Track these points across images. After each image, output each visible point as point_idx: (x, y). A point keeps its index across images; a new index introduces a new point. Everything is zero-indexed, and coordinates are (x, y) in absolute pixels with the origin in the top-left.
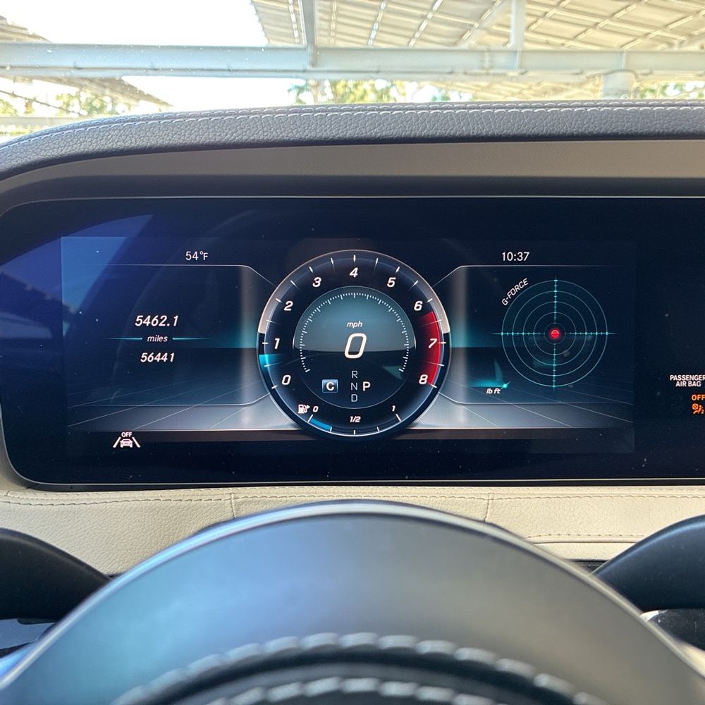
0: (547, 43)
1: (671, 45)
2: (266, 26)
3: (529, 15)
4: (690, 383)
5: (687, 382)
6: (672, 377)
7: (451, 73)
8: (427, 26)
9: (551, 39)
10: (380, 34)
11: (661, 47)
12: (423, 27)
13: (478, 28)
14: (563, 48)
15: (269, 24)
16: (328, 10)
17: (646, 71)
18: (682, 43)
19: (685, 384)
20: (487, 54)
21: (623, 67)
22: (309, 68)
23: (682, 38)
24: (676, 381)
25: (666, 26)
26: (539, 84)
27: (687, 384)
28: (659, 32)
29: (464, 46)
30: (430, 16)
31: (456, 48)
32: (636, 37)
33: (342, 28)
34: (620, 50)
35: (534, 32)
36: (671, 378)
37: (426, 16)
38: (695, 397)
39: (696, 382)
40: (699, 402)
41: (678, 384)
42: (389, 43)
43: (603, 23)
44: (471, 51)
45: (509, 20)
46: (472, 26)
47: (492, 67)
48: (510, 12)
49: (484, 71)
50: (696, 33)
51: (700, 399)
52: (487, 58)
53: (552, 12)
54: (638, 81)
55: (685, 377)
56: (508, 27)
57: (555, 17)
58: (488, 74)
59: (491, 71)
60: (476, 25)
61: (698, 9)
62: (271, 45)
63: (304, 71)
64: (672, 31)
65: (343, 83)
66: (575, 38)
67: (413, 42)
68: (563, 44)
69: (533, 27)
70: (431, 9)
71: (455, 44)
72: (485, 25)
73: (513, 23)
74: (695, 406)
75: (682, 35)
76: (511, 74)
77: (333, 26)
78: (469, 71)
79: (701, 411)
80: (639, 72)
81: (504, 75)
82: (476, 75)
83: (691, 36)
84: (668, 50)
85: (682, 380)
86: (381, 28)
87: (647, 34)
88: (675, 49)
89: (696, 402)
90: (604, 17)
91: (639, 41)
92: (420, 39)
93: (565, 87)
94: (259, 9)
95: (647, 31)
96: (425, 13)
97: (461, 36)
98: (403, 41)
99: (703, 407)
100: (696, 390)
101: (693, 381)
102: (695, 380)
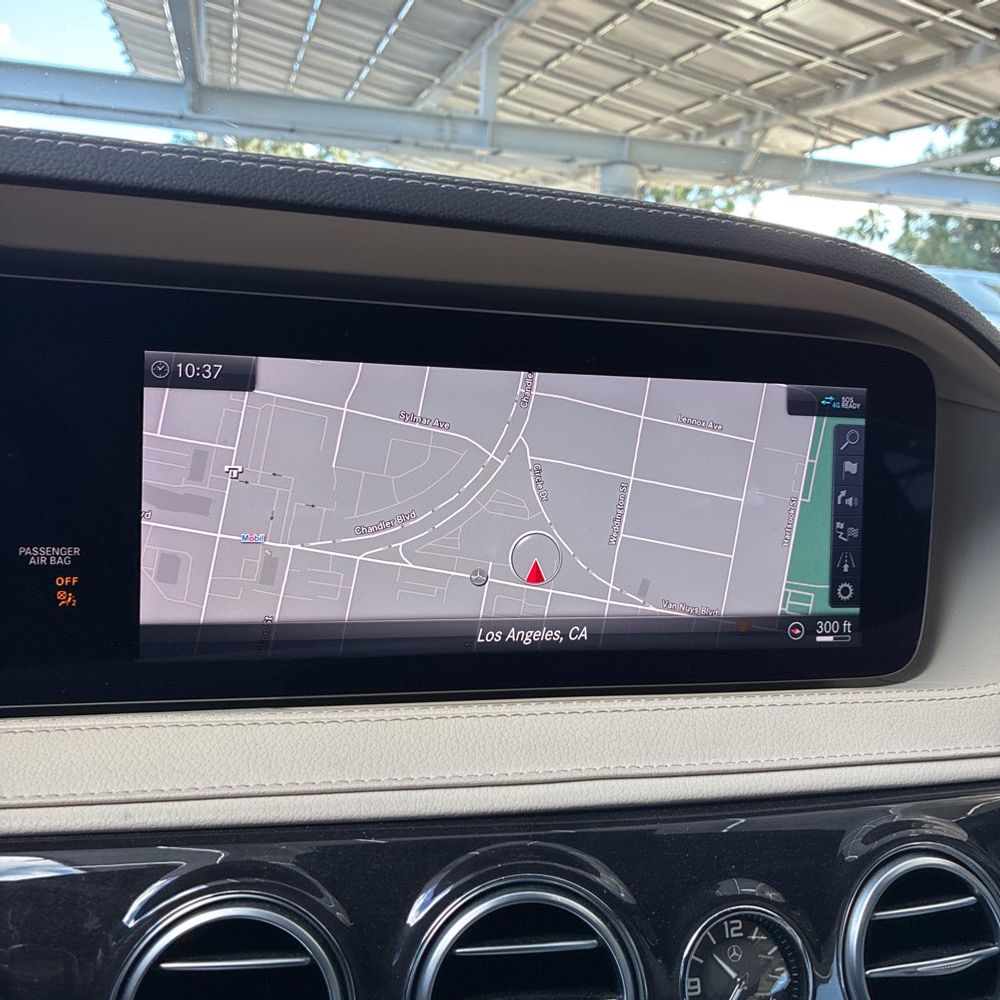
0: (531, 116)
1: (686, 135)
2: (130, 46)
3: (504, 75)
4: (52, 561)
5: (48, 558)
6: (22, 550)
7: (397, 142)
8: (369, 74)
9: (537, 112)
10: (303, 78)
11: (674, 137)
12: (363, 75)
13: (439, 85)
14: (552, 125)
15: (134, 44)
16: (226, 34)
17: (654, 167)
18: (699, 135)
19: (44, 561)
20: (447, 122)
21: (625, 157)
22: (189, 113)
23: (700, 129)
24: (29, 557)
25: (680, 110)
26: (524, 170)
27: (48, 561)
28: (671, 119)
29: (419, 108)
30: (373, 60)
31: (409, 109)
32: (644, 122)
33: (246, 63)
34: (623, 135)
35: (514, 99)
36: (21, 552)
37: (368, 61)
38: (60, 581)
39: (63, 557)
40: (67, 588)
41: (32, 561)
42: (318, 92)
43: (603, 98)
44: (426, 115)
45: (478, 79)
46: (432, 81)
47: (454, 140)
48: (479, 68)
49: (442, 145)
50: (716, 123)
51: (70, 584)
52: (447, 127)
53: (536, 76)
54: (644, 178)
55: (45, 551)
56: (477, 88)
57: (541, 83)
58: (447, 149)
59: (453, 146)
60: (437, 81)
61: (717, 93)
62: (136, 75)
63: (181, 118)
64: (689, 118)
65: (255, 142)
66: (567, 113)
67: (350, 95)
68: (553, 121)
69: (513, 92)
70: (373, 52)
71: (410, 104)
72: (447, 82)
73: (482, 84)
74: (61, 595)
75: (699, 124)
76: (479, 152)
77: (234, 58)
78: (422, 143)
79: (71, 602)
80: (645, 167)
81: (470, 152)
82: (432, 148)
83: (709, 126)
84: (683, 142)
85: (39, 555)
86: (304, 69)
87: (657, 120)
88: (692, 141)
89: (63, 588)
90: (603, 91)
91: (647, 127)
92: (360, 91)
93: (557, 177)
94: (120, 20)
95: (658, 115)
96: (365, 56)
97: (417, 94)
98: (337, 92)
99: (76, 596)
100: (62, 571)
101: (57, 557)
102: (61, 555)
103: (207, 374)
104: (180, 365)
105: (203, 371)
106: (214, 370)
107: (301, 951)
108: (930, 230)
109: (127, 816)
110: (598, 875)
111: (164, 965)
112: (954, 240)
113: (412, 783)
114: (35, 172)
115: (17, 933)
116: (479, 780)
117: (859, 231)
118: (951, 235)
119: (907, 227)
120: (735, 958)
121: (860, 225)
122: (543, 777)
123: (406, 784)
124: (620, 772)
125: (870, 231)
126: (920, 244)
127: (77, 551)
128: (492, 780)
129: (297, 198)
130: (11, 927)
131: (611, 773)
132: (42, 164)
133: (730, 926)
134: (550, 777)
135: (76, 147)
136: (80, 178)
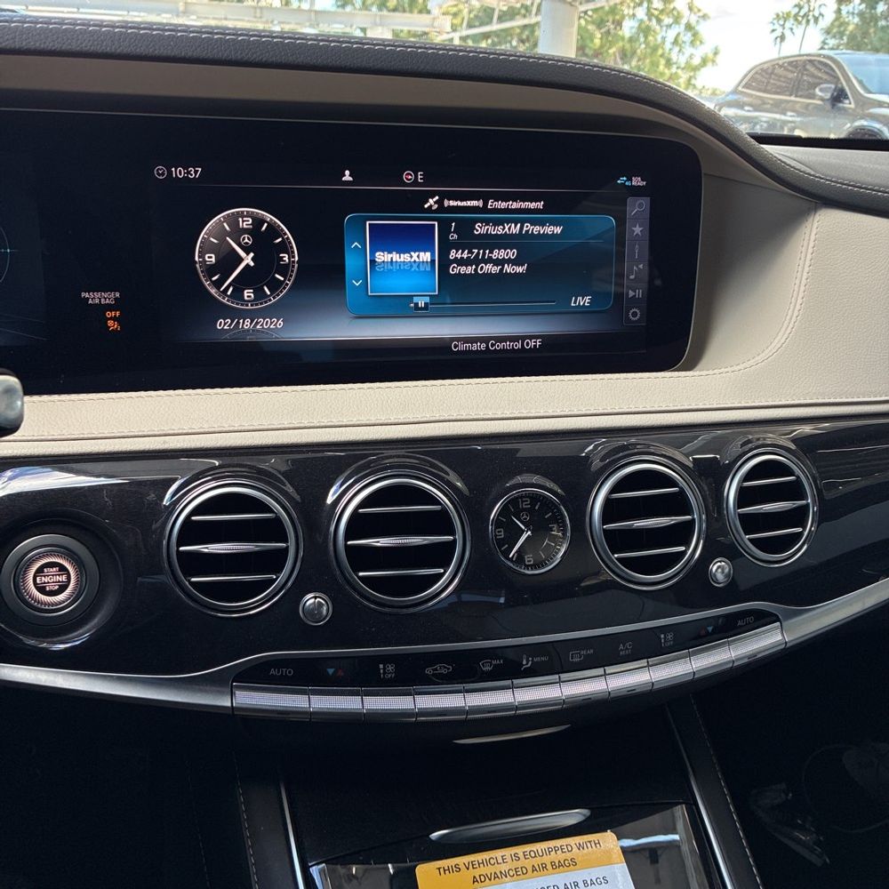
4: (103, 300)
5: (100, 299)
6: (83, 294)
19: (97, 301)
24: (88, 299)
27: (100, 301)
36: (83, 296)
38: (109, 314)
40: (114, 319)
41: (90, 302)
51: (115, 316)
55: (98, 295)
74: (110, 323)
79: (117, 328)
85: (94, 298)
89: (111, 318)
99: (119, 324)
100: (110, 307)
101: (106, 299)
102: (108, 298)
103: (191, 175)
104: (173, 169)
105: (189, 173)
106: (196, 172)
107: (270, 511)
108: (861, 14)
109: (165, 442)
110: (448, 475)
111: (193, 518)
112: (882, 23)
113: (332, 424)
114: (78, 49)
115: (110, 502)
116: (373, 422)
117: (796, 16)
118: (881, 18)
119: (839, 11)
120: (525, 519)
121: (797, 10)
122: (412, 420)
123: (329, 424)
124: (459, 417)
125: (805, 15)
126: (851, 28)
127: (118, 295)
128: (381, 422)
129: (239, 57)
130: (107, 500)
131: (454, 418)
132: (82, 43)
133: (522, 502)
134: (416, 420)
135: (100, 31)
136: (105, 51)
